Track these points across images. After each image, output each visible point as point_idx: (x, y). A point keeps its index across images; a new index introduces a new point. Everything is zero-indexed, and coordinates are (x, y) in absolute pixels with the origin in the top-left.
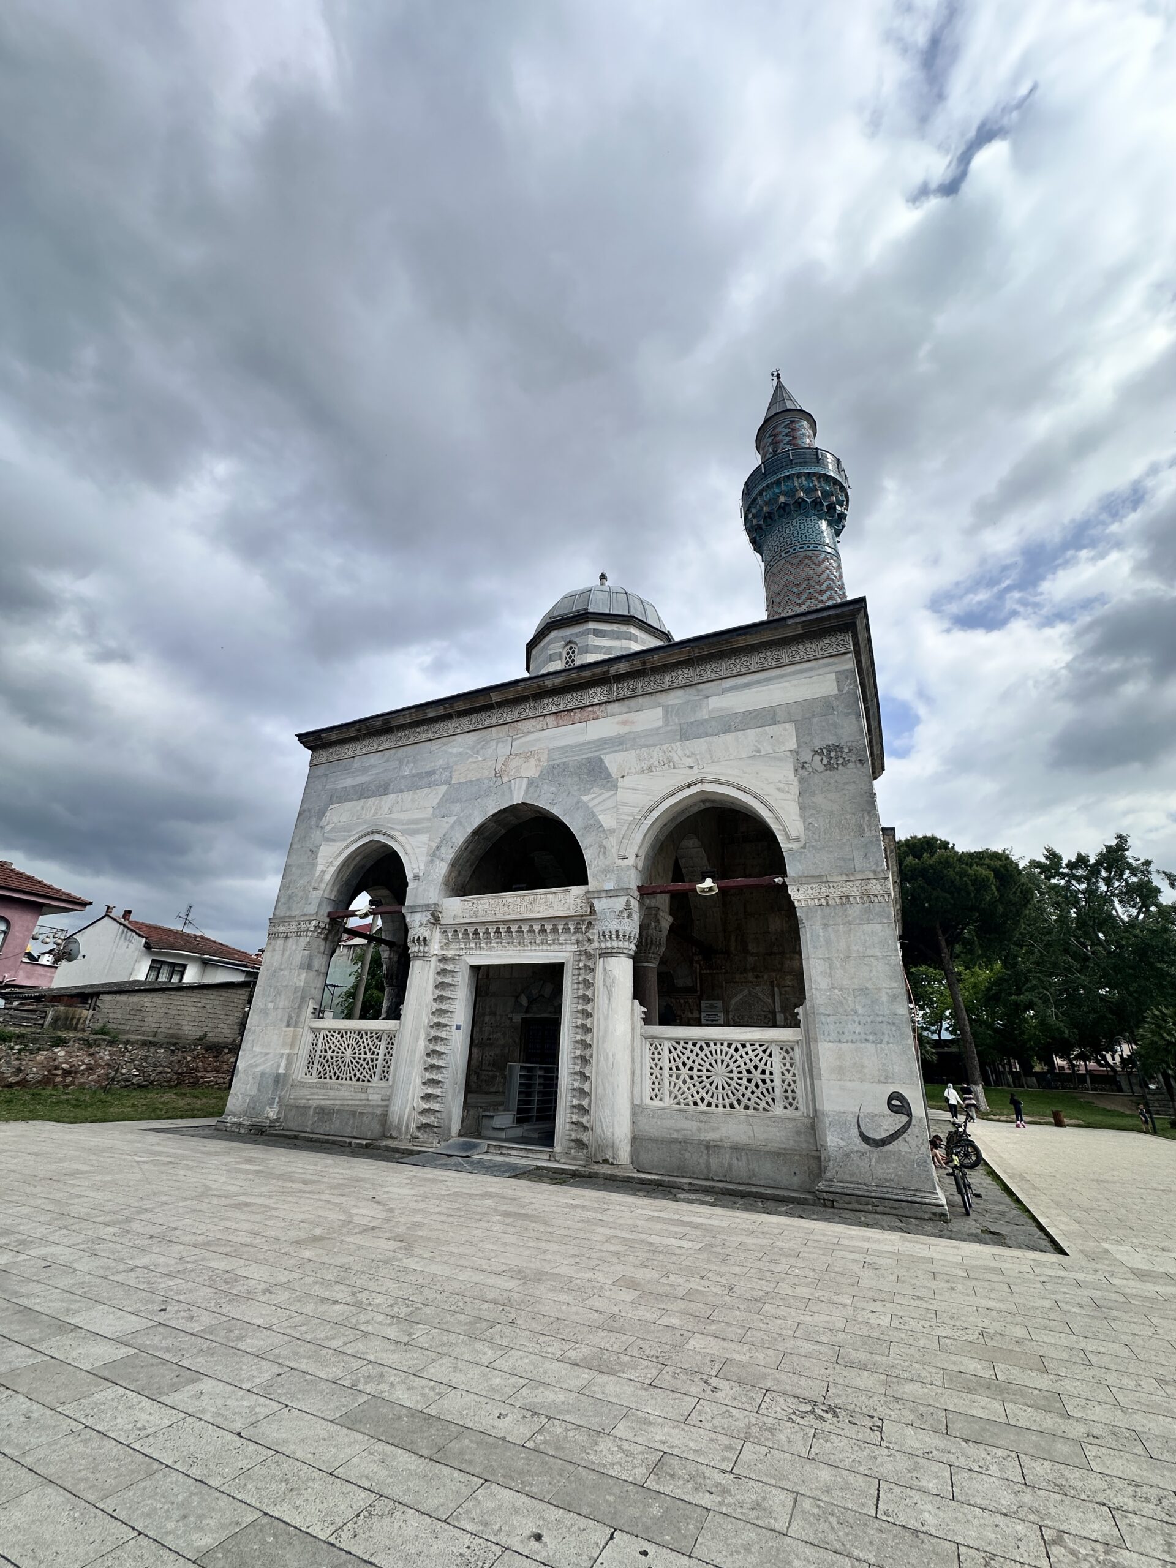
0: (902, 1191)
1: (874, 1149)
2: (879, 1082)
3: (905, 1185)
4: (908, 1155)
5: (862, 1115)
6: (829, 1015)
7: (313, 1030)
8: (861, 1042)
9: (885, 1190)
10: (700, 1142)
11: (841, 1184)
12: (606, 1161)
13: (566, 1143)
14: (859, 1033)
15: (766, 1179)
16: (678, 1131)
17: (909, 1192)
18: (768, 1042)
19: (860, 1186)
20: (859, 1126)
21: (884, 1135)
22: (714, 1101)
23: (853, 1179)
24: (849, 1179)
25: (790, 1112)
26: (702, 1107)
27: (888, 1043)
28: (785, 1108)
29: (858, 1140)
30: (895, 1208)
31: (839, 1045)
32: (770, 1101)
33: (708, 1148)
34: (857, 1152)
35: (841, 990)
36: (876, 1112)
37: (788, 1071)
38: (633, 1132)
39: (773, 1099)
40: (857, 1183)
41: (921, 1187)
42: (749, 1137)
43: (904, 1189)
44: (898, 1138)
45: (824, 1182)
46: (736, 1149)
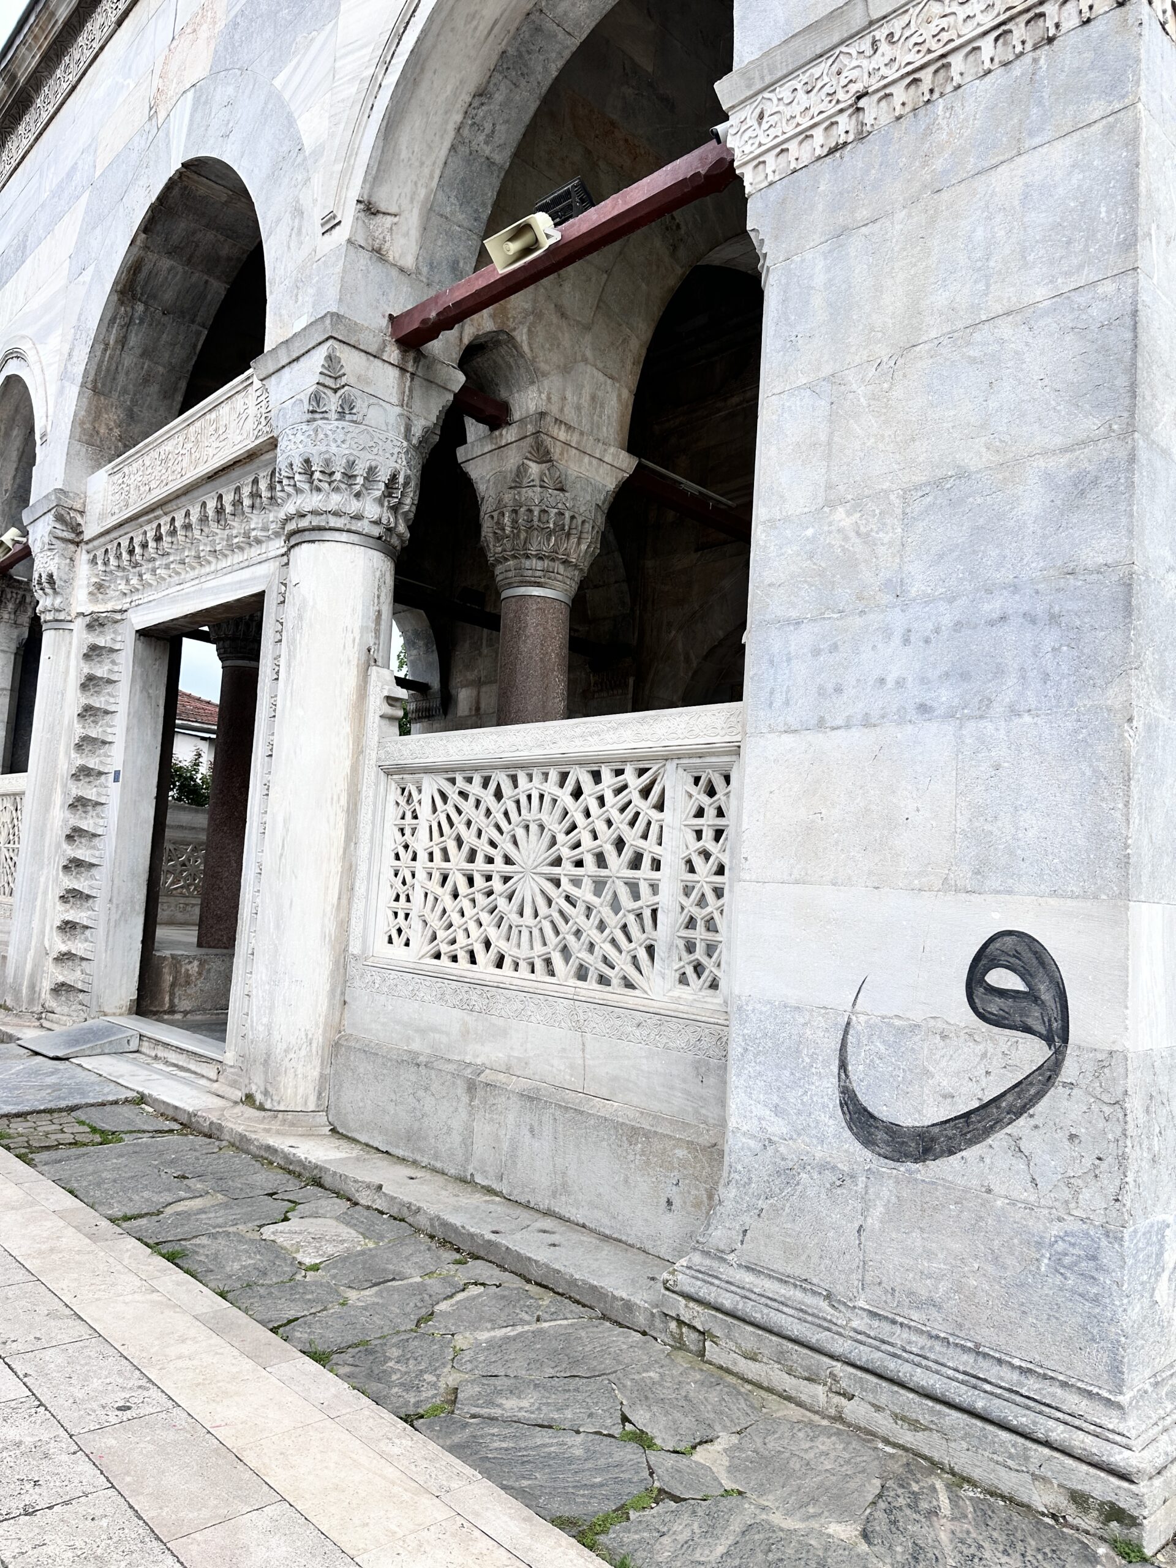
0: (966, 1361)
1: (885, 1166)
2: (948, 886)
3: (987, 1337)
4: (1019, 1214)
5: (860, 1023)
6: (798, 623)
8: (901, 721)
9: (900, 1337)
11: (748, 1278)
12: (250, 1100)
13: (241, 1045)
14: (900, 683)
15: (593, 1206)
16: (422, 1032)
17: (992, 1371)
18: (655, 759)
19: (810, 1300)
20: (843, 1066)
21: (935, 1113)
23: (796, 1269)
24: (779, 1266)
25: (694, 993)
26: (485, 966)
27: (1014, 712)
28: (683, 980)
29: (831, 1120)
30: (915, 1425)
31: (818, 739)
32: (642, 955)
33: (471, 1088)
34: (824, 1167)
35: (857, 505)
36: (917, 1015)
37: (707, 855)
38: (340, 1027)
39: (650, 950)
40: (804, 1284)
41: (1054, 1364)
42: (572, 1067)
43: (977, 1352)
44: (988, 1132)
45: (697, 1259)
46: (534, 1098)
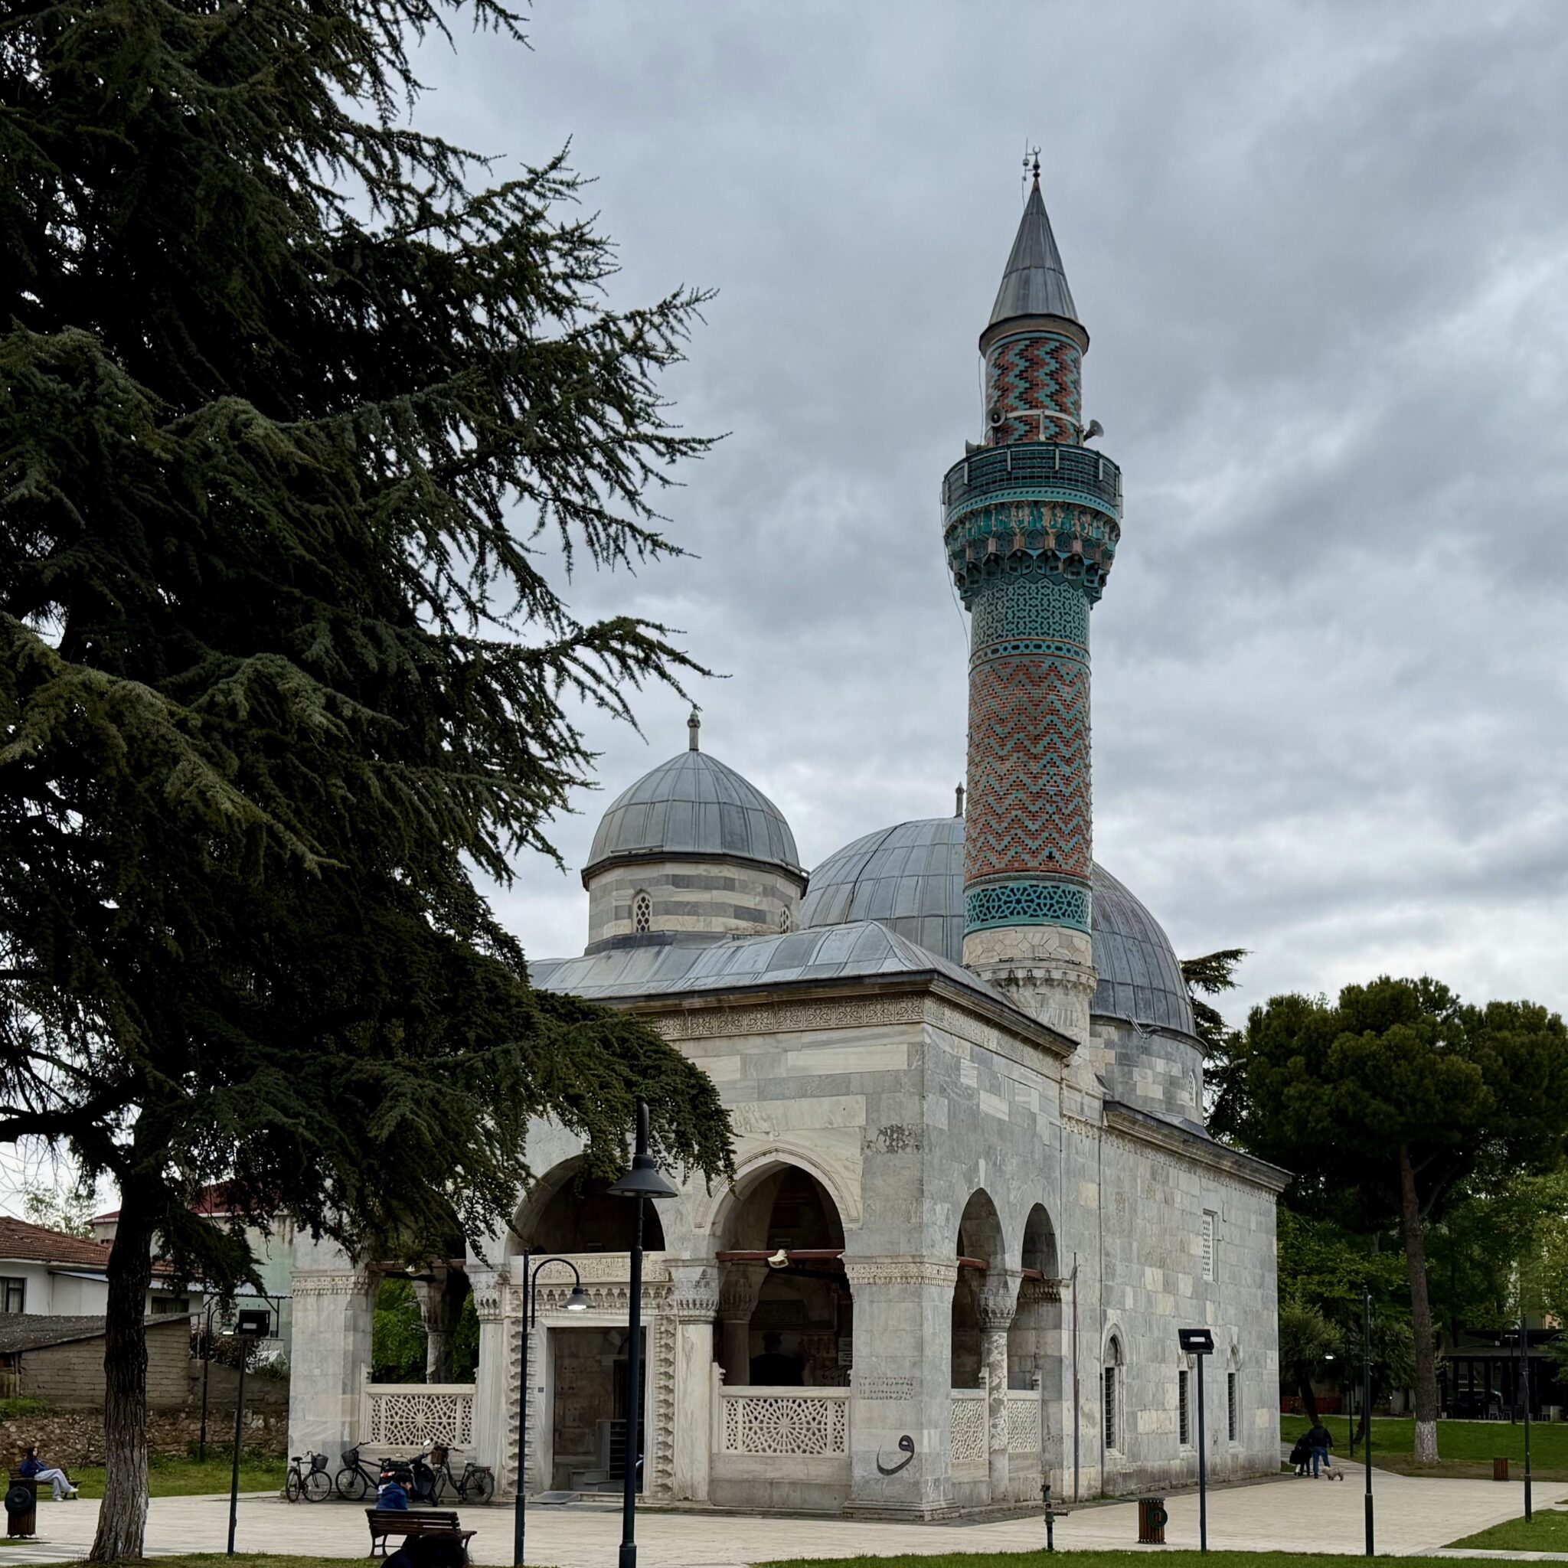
1: (886, 1476)
5: (880, 1453)
7: (372, 1396)
8: (887, 1399)
9: (889, 1503)
10: (765, 1481)
11: (861, 1502)
12: (686, 1499)
13: (654, 1489)
15: (814, 1504)
16: (748, 1472)
18: (824, 1398)
20: (878, 1461)
21: (894, 1466)
22: (779, 1447)
24: (865, 1498)
25: (838, 1453)
26: (769, 1452)
28: (834, 1451)
29: (876, 1471)
32: (823, 1445)
33: (771, 1484)
34: (874, 1479)
35: (877, 1357)
36: (891, 1450)
37: (839, 1422)
38: (710, 1475)
39: (825, 1444)
42: (804, 1474)
44: (902, 1468)
46: (793, 1484)
